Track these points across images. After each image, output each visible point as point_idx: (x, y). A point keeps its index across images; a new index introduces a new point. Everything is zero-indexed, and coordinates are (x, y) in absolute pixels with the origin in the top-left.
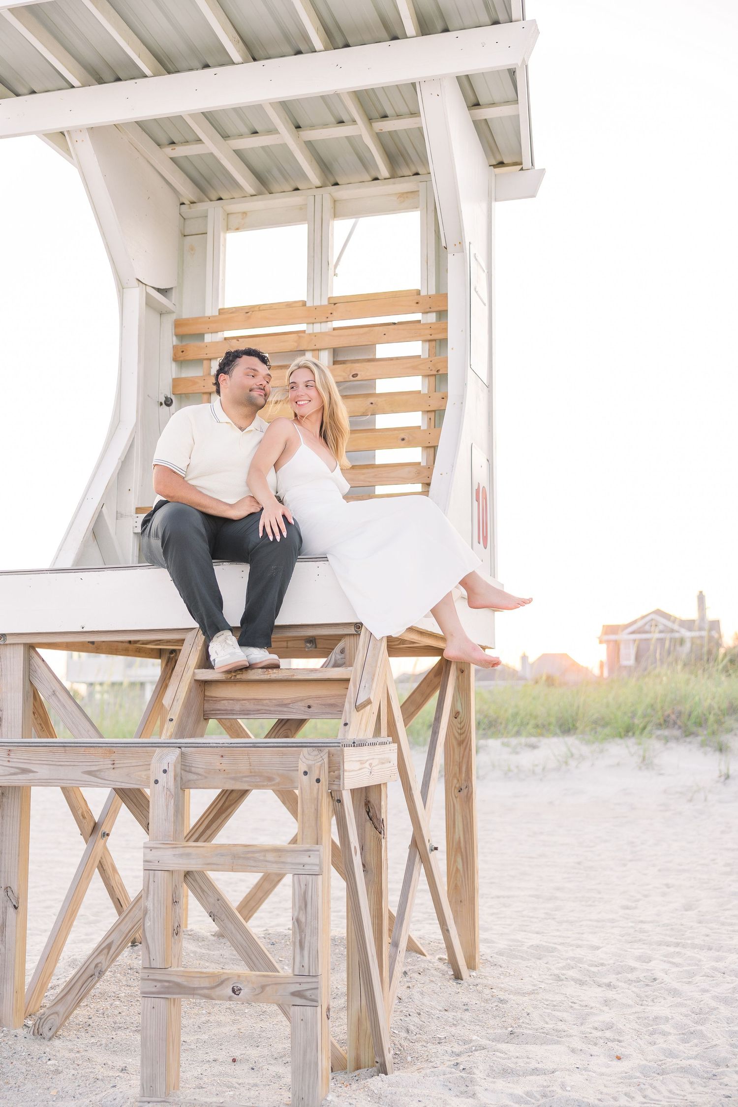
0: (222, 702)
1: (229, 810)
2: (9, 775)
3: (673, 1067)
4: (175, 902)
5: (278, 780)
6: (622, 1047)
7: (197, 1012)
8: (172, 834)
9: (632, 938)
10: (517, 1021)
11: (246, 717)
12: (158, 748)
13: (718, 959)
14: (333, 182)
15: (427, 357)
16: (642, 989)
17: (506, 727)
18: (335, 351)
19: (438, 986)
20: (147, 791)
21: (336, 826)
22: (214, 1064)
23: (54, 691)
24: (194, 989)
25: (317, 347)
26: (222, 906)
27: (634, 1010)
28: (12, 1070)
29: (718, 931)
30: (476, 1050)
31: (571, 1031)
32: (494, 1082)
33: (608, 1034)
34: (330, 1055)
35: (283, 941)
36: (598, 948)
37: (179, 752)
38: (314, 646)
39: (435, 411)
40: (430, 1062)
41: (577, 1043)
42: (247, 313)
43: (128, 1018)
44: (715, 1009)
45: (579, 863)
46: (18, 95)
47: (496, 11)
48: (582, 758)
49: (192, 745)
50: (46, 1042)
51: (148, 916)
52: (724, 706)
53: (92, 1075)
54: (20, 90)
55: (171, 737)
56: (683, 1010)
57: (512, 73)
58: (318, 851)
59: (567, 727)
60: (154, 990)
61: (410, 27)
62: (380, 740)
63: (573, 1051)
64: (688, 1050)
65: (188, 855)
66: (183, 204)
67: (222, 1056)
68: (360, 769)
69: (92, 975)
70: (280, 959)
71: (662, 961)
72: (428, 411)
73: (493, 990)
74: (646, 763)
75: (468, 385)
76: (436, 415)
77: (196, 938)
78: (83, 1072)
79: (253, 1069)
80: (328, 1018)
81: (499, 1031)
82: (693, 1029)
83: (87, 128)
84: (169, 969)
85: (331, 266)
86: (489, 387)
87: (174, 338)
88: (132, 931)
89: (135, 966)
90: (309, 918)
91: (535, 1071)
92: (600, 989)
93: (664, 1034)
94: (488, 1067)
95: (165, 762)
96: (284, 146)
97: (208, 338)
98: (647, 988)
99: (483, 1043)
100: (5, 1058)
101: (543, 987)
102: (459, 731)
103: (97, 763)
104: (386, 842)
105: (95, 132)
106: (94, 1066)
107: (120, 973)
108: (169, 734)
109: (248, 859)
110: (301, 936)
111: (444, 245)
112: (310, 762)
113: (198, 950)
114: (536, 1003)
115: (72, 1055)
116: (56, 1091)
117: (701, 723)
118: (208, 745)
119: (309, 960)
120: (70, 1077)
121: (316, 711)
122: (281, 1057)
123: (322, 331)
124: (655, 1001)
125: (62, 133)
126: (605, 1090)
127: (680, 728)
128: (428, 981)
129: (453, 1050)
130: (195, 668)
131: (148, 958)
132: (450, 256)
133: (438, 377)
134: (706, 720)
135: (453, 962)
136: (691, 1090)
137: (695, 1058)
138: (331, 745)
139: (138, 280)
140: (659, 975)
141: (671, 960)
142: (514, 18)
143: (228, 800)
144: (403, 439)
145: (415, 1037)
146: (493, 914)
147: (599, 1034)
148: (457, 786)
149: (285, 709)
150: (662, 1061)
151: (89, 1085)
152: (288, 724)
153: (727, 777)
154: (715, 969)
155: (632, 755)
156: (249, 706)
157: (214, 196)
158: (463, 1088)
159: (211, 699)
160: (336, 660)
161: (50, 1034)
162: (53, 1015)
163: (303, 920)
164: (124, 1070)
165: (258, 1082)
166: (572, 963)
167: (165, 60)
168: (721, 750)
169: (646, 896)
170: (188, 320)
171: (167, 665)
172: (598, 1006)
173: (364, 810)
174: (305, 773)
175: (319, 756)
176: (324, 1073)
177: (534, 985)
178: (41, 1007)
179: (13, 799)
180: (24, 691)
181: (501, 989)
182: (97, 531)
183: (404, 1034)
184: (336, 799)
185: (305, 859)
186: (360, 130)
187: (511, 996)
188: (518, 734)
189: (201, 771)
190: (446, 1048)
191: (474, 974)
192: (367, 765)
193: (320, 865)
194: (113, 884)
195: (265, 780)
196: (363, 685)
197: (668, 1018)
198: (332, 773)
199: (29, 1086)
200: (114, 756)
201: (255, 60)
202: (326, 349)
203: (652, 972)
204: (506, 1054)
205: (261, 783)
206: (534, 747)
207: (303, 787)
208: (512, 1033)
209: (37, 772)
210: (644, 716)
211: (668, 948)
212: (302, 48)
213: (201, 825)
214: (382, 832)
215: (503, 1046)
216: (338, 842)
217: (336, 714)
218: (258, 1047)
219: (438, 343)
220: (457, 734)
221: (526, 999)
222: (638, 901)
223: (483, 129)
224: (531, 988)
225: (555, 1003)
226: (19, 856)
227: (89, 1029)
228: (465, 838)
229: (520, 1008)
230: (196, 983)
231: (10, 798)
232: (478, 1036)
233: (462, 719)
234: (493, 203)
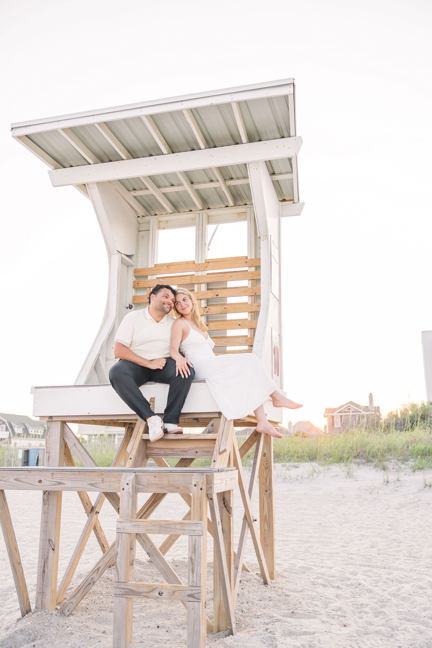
0: (155, 450)
1: (157, 502)
2: (52, 485)
3: (372, 630)
4: (131, 549)
5: (182, 488)
6: (346, 620)
7: (140, 601)
8: (131, 515)
9: (347, 562)
10: (295, 606)
11: (166, 457)
12: (124, 473)
13: (389, 574)
14: (207, 207)
15: (251, 287)
16: (354, 590)
17: (284, 458)
18: (208, 284)
19: (256, 588)
20: (119, 494)
21: (210, 512)
22: (148, 629)
23: (74, 444)
24: (140, 593)
25: (200, 282)
26: (153, 549)
27: (351, 600)
28: (49, 633)
29: (388, 559)
30: (276, 622)
31: (321, 611)
32: (285, 639)
33: (339, 613)
34: (206, 627)
35: (181, 565)
36: (332, 568)
37: (134, 474)
38: (197, 421)
39: (254, 312)
40: (254, 628)
41: (325, 619)
42: (168, 266)
43: (106, 605)
44: (389, 600)
45: (320, 524)
46: (64, 167)
47: (283, 132)
48: (319, 472)
49: (141, 471)
50: (67, 618)
51: (118, 556)
52: (385, 448)
53: (89, 636)
54: (66, 165)
55: (130, 467)
56: (374, 600)
57: (290, 160)
58: (201, 524)
59: (312, 458)
60: (120, 593)
61: (244, 139)
62: (230, 468)
63: (323, 622)
64: (378, 621)
65: (138, 525)
66: (139, 217)
67: (153, 624)
68: (221, 483)
69: (90, 584)
70: (180, 574)
71: (363, 574)
72: (251, 312)
73: (283, 590)
74: (349, 475)
75: (270, 300)
76: (255, 314)
77: (140, 563)
78: (84, 634)
79: (167, 631)
80: (205, 608)
81: (287, 611)
82: (380, 610)
83: (96, 183)
84: (128, 583)
85: (207, 245)
86: (279, 301)
87: (134, 278)
88: (110, 562)
89: (110, 577)
90: (197, 557)
91: (305, 633)
92: (334, 589)
93: (366, 613)
94: (282, 631)
95: (128, 479)
96: (186, 191)
97: (150, 278)
98: (356, 589)
99: (279, 618)
100: (46, 626)
101: (307, 588)
102: (266, 462)
103: (94, 480)
104: (233, 518)
105: (100, 184)
106: (90, 631)
107: (103, 581)
108: (129, 465)
109: (167, 528)
110: (192, 566)
111: (259, 236)
112: (198, 480)
113: (141, 569)
114: (304, 597)
115: (79, 624)
116: (71, 644)
117: (374, 456)
118: (148, 471)
119: (196, 578)
120: (78, 636)
121: (200, 454)
122: (181, 625)
123: (202, 275)
124: (361, 595)
125: (84, 185)
126: (340, 643)
127: (365, 458)
128: (252, 585)
129: (265, 621)
130: (142, 433)
131: (118, 577)
132: (262, 241)
133: (256, 296)
134: (377, 455)
135: (263, 576)
136: (381, 643)
137: (382, 625)
138: (207, 471)
139: (117, 251)
140: (362, 582)
141: (367, 574)
142: (291, 135)
143: (157, 497)
144: (239, 325)
145: (246, 615)
146: (280, 549)
147: (334, 613)
148: (265, 489)
149: (185, 453)
150: (366, 627)
151: (87, 640)
152: (186, 460)
153: (388, 482)
154: (388, 579)
155: (343, 472)
156: (168, 452)
157: (153, 213)
158: (271, 643)
159: (150, 448)
160: (209, 430)
161: (68, 613)
162: (70, 604)
163: (194, 558)
164: (104, 632)
165: (170, 638)
166: (320, 576)
167: (132, 153)
168: (384, 469)
169: (352, 541)
170: (140, 269)
171: (128, 430)
172: (333, 598)
173: (222, 502)
174: (195, 485)
175: (202, 477)
176: (203, 635)
177: (302, 587)
178: (64, 599)
179: (53, 497)
180: (60, 444)
181: (287, 589)
182: (96, 367)
183: (240, 613)
184: (210, 498)
185: (195, 528)
186: (221, 184)
187: (292, 593)
188: (289, 461)
189: (145, 484)
190: (261, 620)
191: (273, 581)
192: (224, 481)
193: (202, 531)
194: (100, 537)
195: (175, 489)
196: (222, 442)
197: (368, 604)
198: (208, 485)
199: (58, 641)
200: (103, 476)
201: (173, 153)
202: (204, 283)
203: (358, 581)
204: (291, 624)
205: (174, 490)
206: (297, 467)
207: (194, 492)
208: (293, 612)
209: (66, 484)
210: (348, 453)
211: (365, 568)
212: (195, 148)
213: (144, 509)
214: (231, 513)
215: (289, 619)
216: (211, 520)
217: (209, 456)
218: (169, 619)
219: (256, 281)
220: (265, 464)
221: (299, 594)
222: (348, 543)
223: (277, 185)
224: (301, 589)
225: (313, 597)
226: (56, 524)
227: (88, 610)
228: (268, 514)
229: (296, 599)
230: (141, 590)
231: (52, 495)
232: (276, 614)
233: (267, 457)
234: (281, 218)
